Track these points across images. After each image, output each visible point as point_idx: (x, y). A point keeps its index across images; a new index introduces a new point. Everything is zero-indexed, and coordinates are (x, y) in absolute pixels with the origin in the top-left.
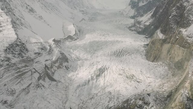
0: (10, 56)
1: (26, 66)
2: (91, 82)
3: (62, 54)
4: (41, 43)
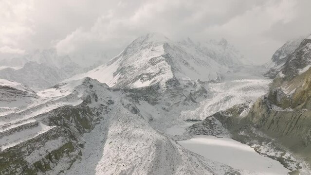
0: (169, 85)
1: (178, 92)
2: (219, 104)
3: (203, 88)
4: (189, 81)
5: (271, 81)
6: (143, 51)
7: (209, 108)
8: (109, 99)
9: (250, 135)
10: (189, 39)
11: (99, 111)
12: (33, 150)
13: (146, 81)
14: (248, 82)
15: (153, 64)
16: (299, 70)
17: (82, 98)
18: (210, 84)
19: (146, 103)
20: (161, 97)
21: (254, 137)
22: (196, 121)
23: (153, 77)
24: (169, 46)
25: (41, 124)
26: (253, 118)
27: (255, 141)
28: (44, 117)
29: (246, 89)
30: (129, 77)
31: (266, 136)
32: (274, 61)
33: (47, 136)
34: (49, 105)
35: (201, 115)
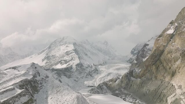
1: (82, 71)
2: (105, 77)
5: (130, 65)
6: (61, 47)
7: (100, 79)
8: (46, 75)
9: (121, 92)
10: (87, 40)
11: (42, 82)
12: (15, 102)
13: (63, 64)
14: (119, 65)
15: (68, 55)
16: (143, 59)
17: (32, 75)
18: (99, 66)
19: (65, 77)
20: (73, 74)
21: (123, 93)
22: (93, 87)
23: (68, 62)
24: (76, 44)
25: (16, 88)
26: (122, 84)
27: (123, 95)
28: (17, 85)
29: (118, 69)
30: (53, 62)
31: (128, 93)
32: (132, 54)
33: (20, 95)
34: (15, 79)
35: (95, 83)
